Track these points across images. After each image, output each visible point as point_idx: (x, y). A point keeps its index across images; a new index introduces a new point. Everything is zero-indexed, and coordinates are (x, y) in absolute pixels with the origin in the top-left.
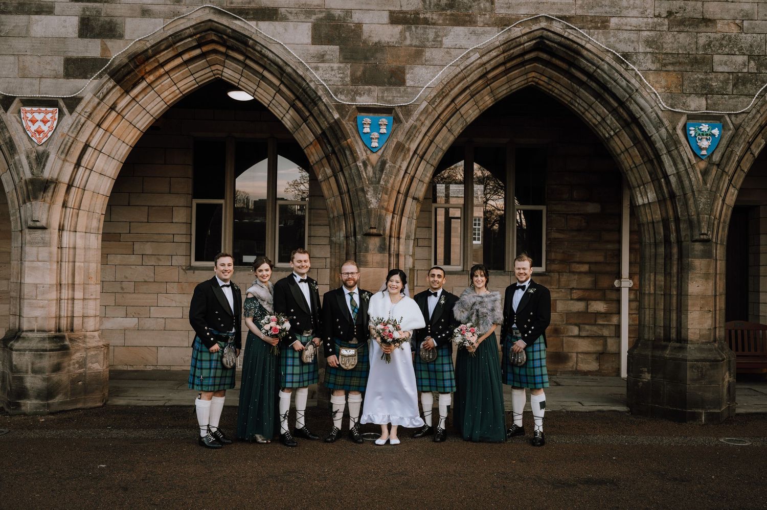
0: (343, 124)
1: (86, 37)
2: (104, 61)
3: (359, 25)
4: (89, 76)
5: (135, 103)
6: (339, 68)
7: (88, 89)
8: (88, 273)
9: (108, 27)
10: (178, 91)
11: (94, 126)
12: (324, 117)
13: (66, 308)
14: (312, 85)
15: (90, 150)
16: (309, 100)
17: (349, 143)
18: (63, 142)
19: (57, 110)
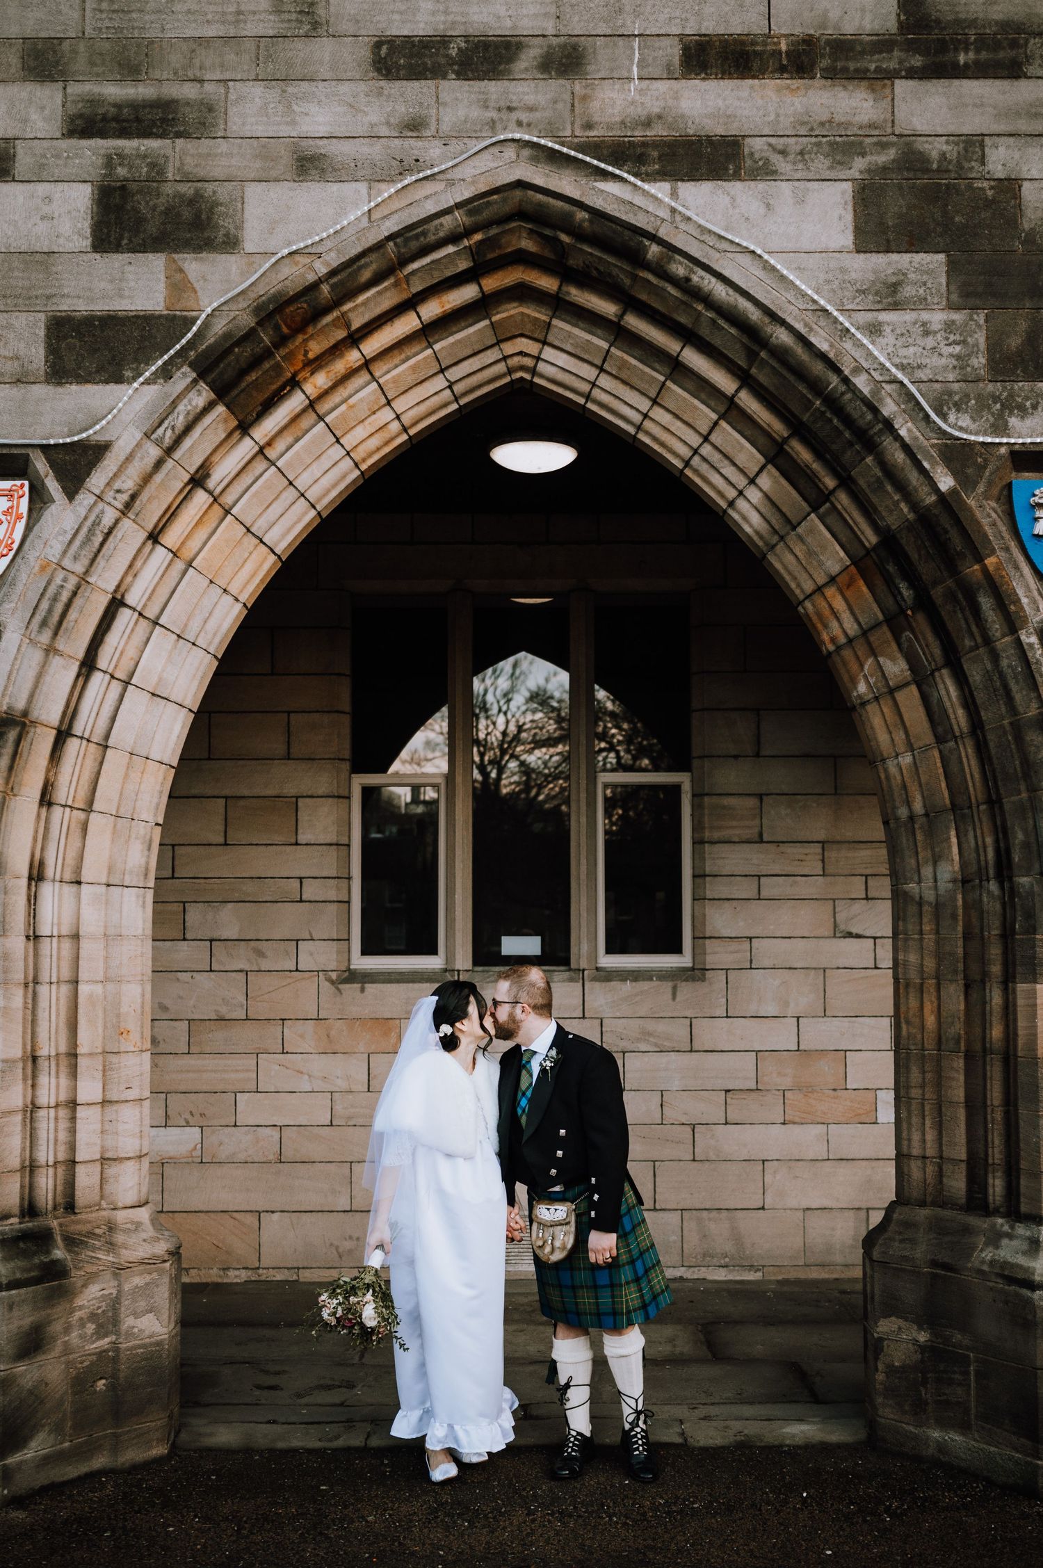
0: (969, 509)
1: (117, 249)
2: (175, 324)
3: (1010, 186)
4: (128, 374)
5: (264, 464)
6: (949, 326)
7: (126, 417)
8: (118, 1016)
9: (187, 214)
10: (395, 426)
11: (143, 535)
12: (902, 487)
13: (51, 1136)
14: (861, 382)
15: (124, 618)
16: (847, 434)
17: (991, 569)
18: (45, 590)
19: (26, 489)
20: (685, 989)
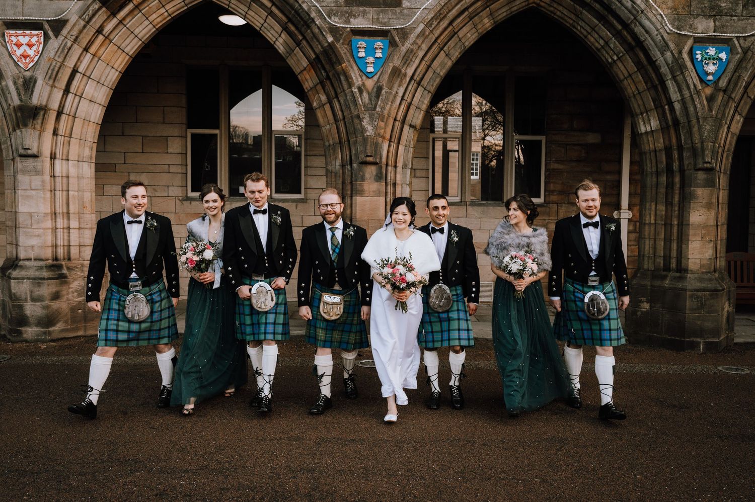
0: (338, 48)
5: (123, 26)
7: (73, 11)
8: (83, 202)
10: (166, 14)
11: (81, 50)
12: (318, 40)
13: (62, 237)
14: (304, 6)
15: (78, 76)
16: (302, 22)
17: (344, 67)
18: (50, 67)
19: (43, 34)
20: (300, 205)
